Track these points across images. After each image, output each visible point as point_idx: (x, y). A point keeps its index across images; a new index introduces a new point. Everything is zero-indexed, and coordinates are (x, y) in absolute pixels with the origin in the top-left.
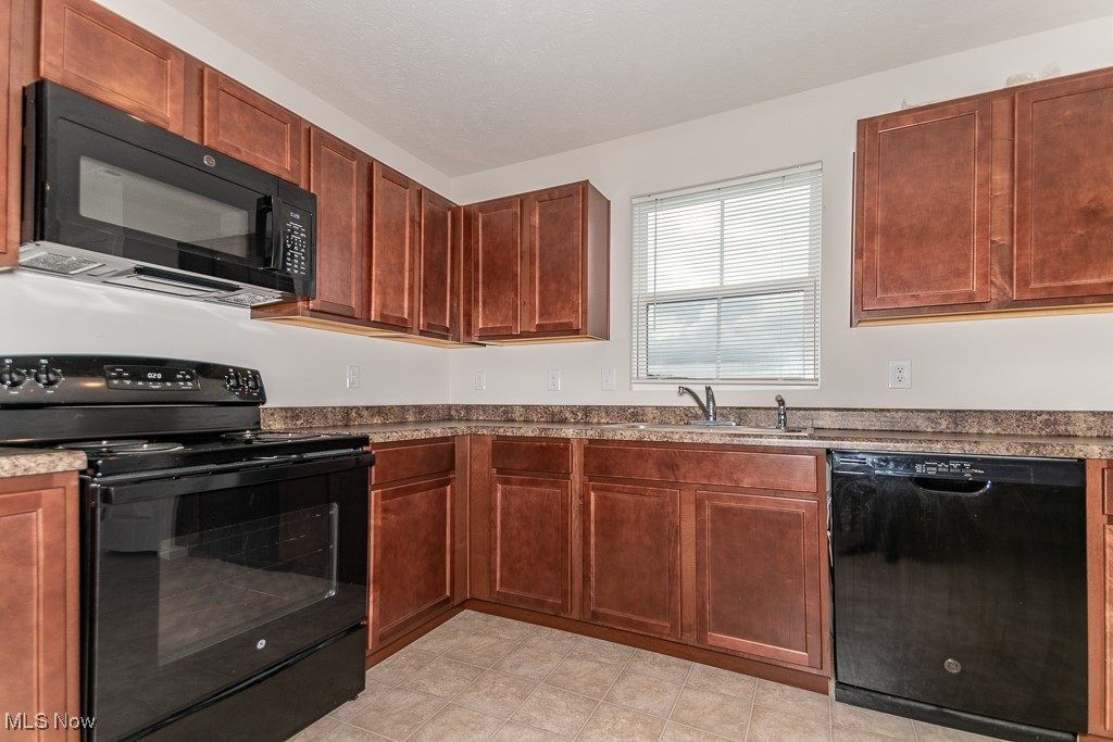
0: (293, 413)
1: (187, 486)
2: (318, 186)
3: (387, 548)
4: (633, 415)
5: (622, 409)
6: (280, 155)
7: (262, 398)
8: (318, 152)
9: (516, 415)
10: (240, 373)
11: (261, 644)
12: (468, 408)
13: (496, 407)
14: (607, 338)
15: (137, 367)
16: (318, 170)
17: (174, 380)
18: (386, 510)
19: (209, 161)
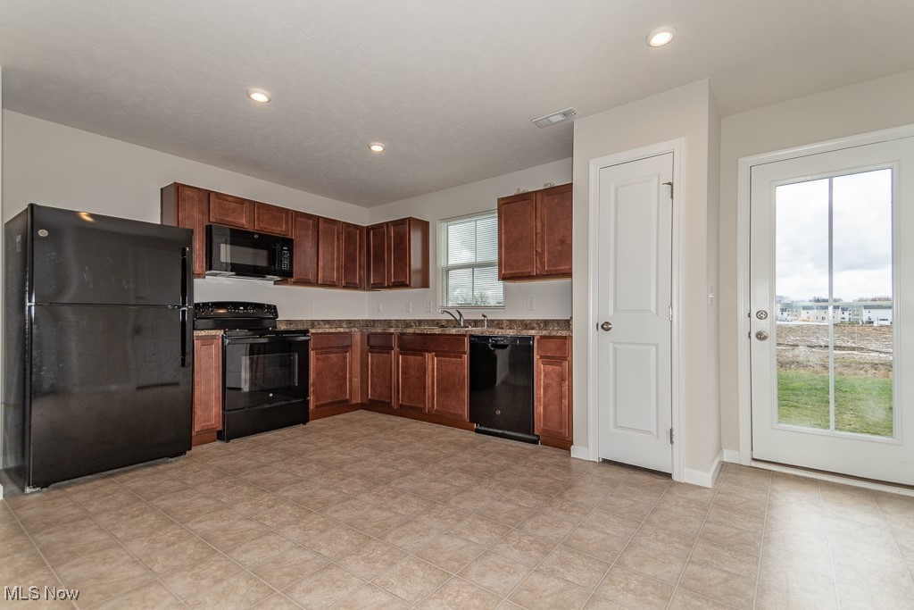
0: (289, 322)
1: (251, 341)
2: (295, 235)
3: (318, 374)
4: (438, 323)
5: (433, 321)
6: (281, 227)
7: (277, 316)
8: (295, 219)
9: (393, 324)
10: (269, 306)
11: (271, 395)
12: (374, 321)
13: (385, 320)
14: (428, 287)
15: (236, 305)
16: (295, 226)
17: (247, 309)
18: (317, 359)
19: (256, 236)
